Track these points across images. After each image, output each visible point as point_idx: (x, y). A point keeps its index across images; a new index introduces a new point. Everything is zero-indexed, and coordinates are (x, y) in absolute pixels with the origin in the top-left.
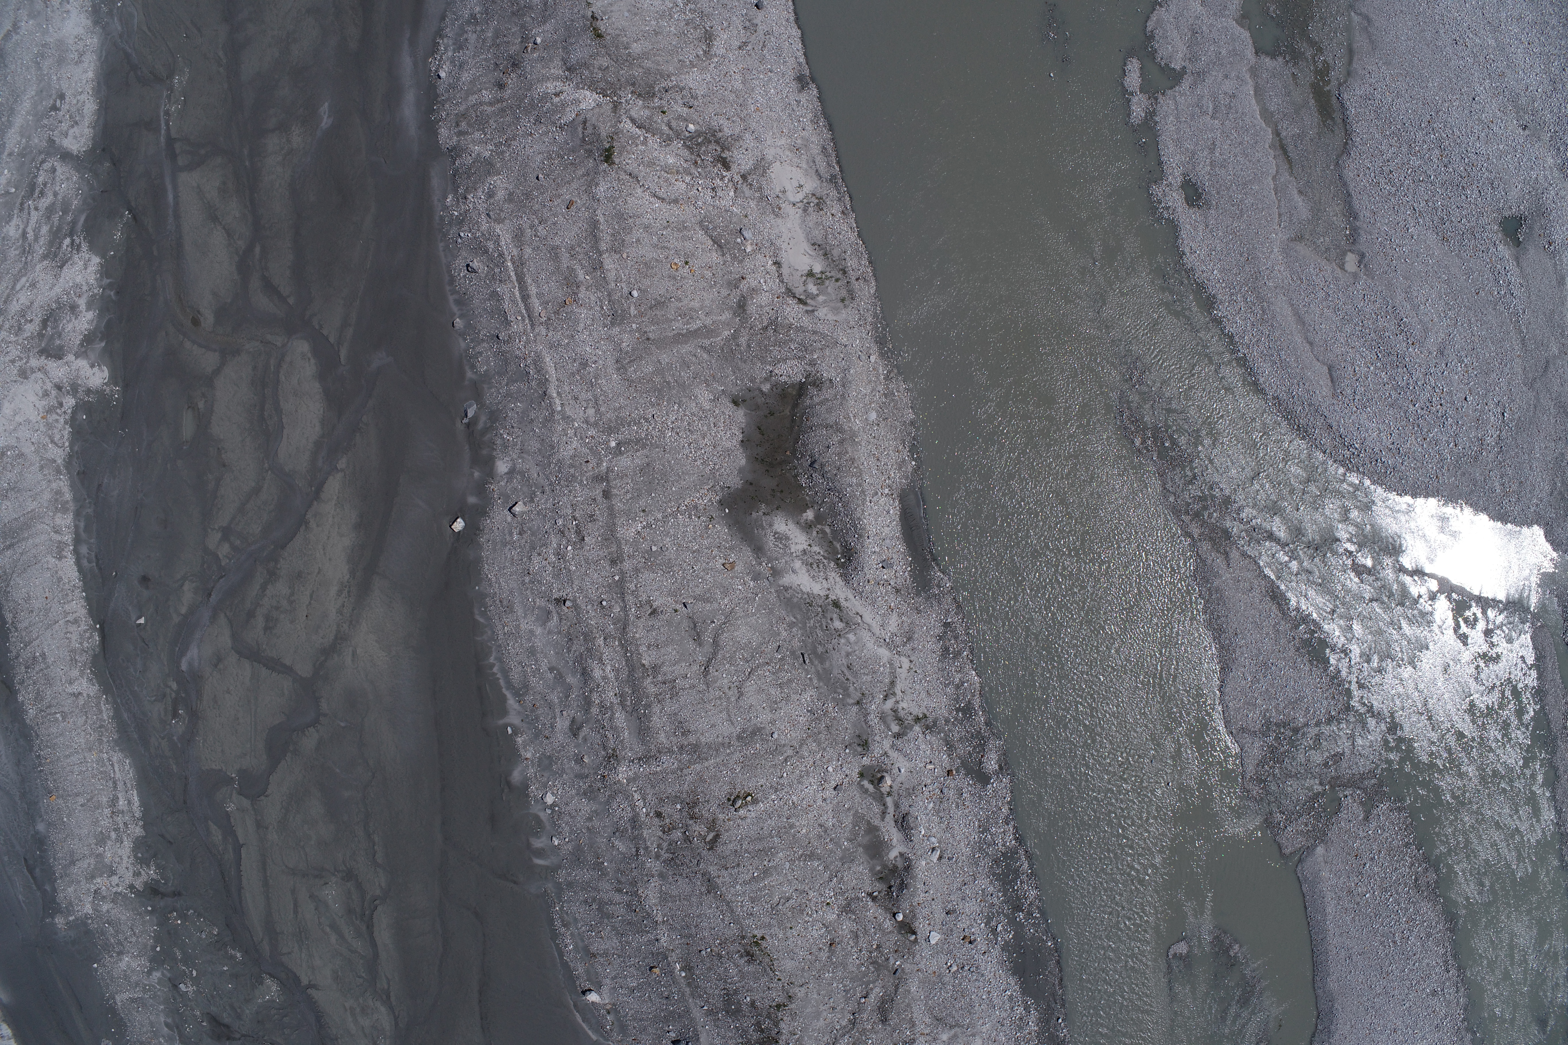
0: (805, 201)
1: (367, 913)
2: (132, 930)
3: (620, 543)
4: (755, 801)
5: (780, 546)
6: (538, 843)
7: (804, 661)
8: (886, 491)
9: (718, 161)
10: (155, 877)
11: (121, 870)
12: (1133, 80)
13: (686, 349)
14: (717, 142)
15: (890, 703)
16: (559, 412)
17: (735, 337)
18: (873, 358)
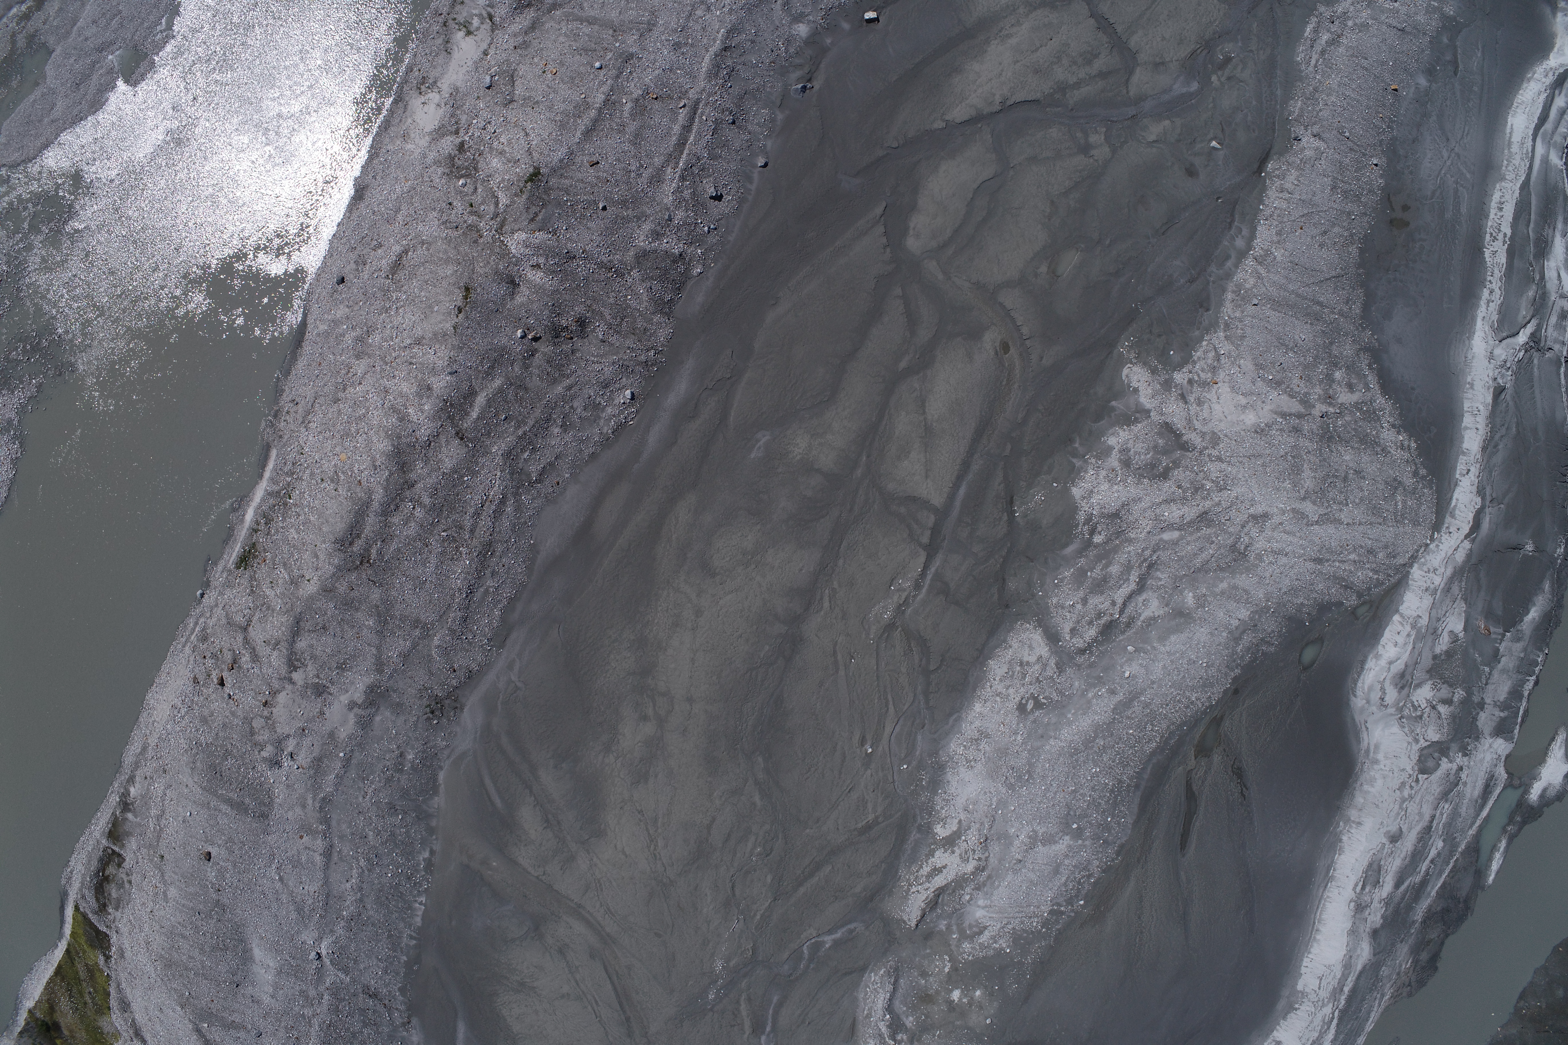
0: (429, 91)
9: (464, 151)
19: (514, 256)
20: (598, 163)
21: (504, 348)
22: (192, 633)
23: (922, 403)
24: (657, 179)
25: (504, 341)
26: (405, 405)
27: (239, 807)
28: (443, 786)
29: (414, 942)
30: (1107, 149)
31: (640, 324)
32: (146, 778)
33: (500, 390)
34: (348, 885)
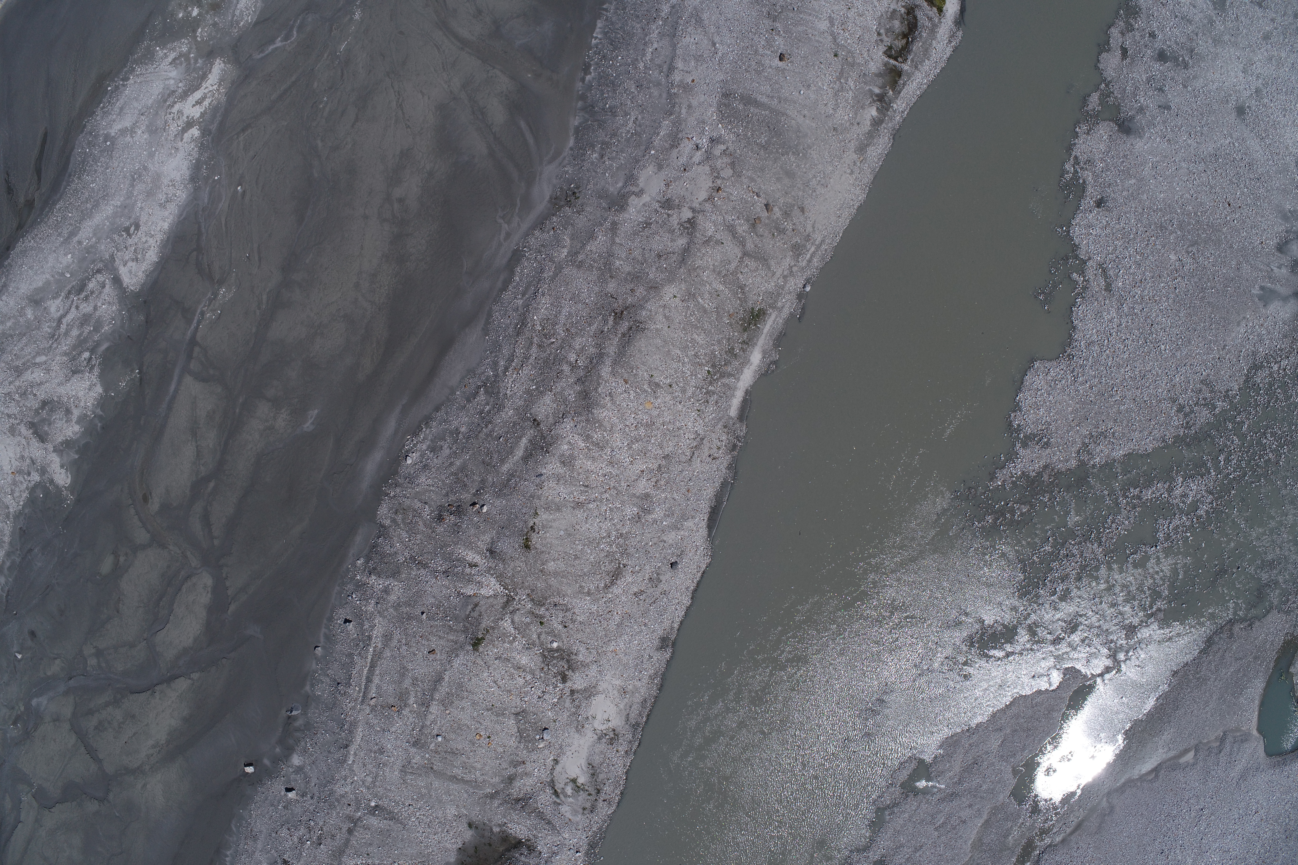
0: (604, 732)
9: (560, 674)
13: (453, 788)
14: (568, 661)
16: (348, 765)
17: (492, 796)
18: (578, 854)
19: (492, 575)
20: (429, 652)
21: (498, 496)
22: (814, 252)
24: (387, 637)
25: (498, 503)
26: (589, 450)
27: (748, 100)
28: (571, 134)
29: (604, 7)
32: (858, 124)
33: (503, 461)
34: (655, 45)
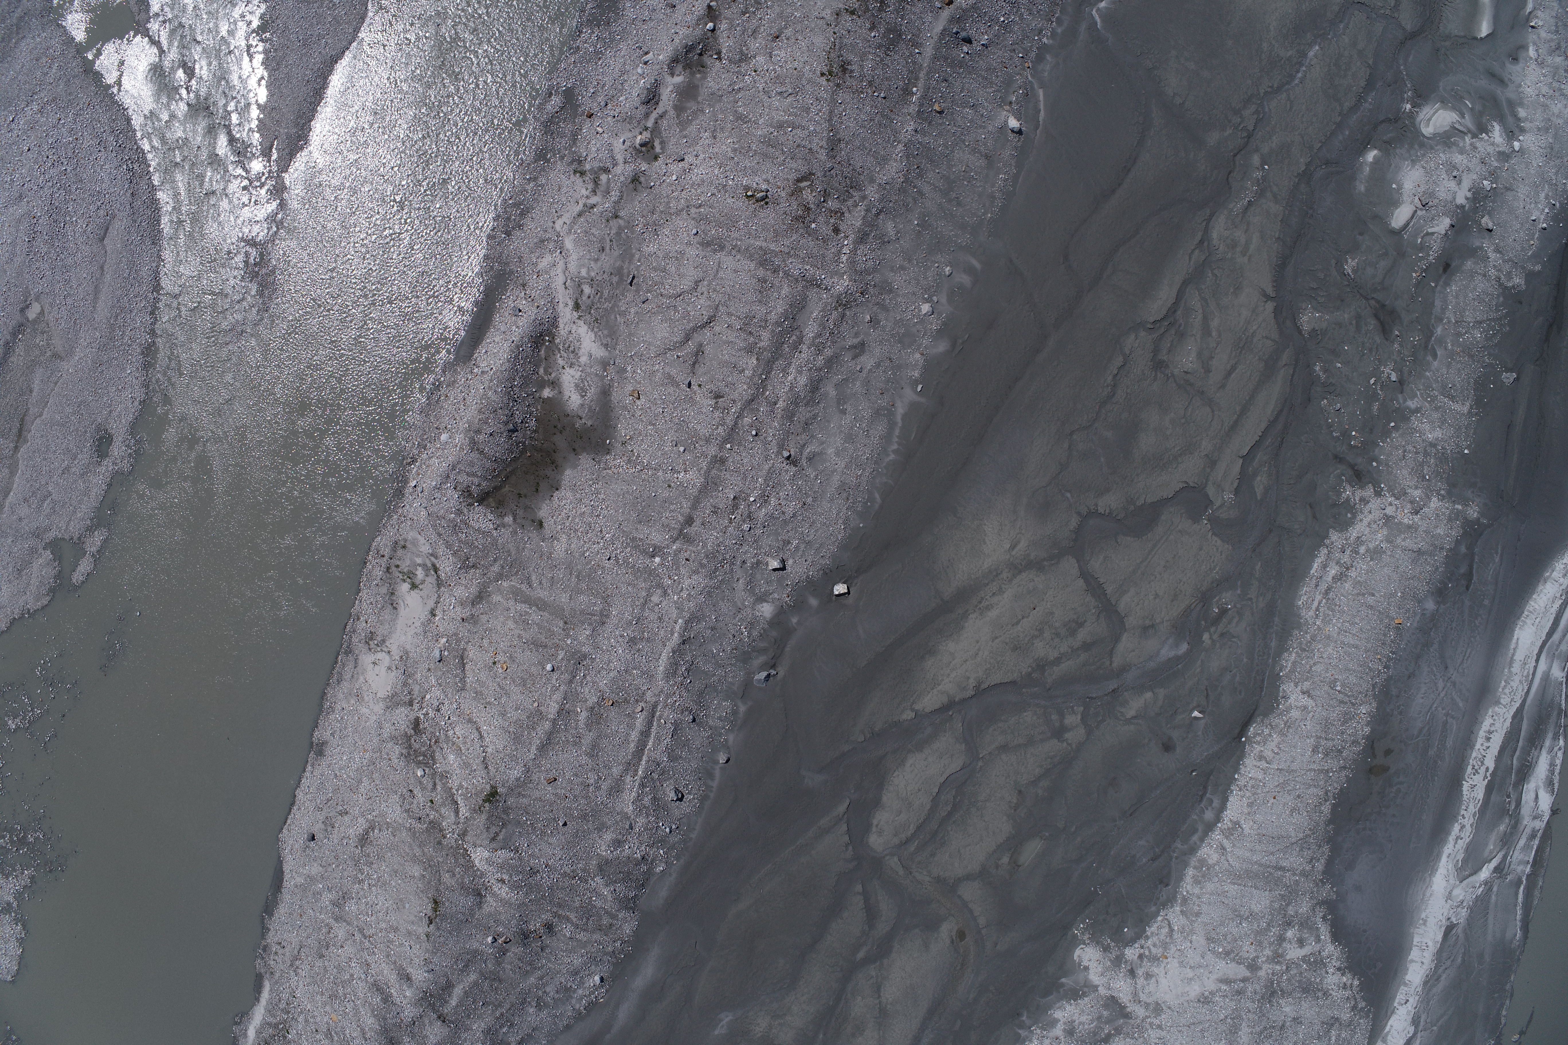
0: (379, 649)
1: (1166, 324)
2: (1404, 456)
3: (705, 473)
4: (747, 188)
5: (586, 384)
6: (965, 279)
7: (634, 278)
8: (476, 370)
9: (420, 731)
10: (1348, 487)
11: (1377, 514)
12: (85, 566)
13: (542, 594)
14: (410, 747)
15: (594, 200)
16: (683, 619)
17: (500, 576)
18: (413, 483)
19: (478, 870)
20: (556, 780)
21: (476, 952)
23: (878, 989)
24: (616, 789)
25: (475, 945)
30: (1082, 731)
31: (605, 921)
33: (476, 984)
